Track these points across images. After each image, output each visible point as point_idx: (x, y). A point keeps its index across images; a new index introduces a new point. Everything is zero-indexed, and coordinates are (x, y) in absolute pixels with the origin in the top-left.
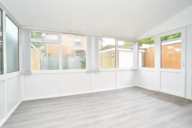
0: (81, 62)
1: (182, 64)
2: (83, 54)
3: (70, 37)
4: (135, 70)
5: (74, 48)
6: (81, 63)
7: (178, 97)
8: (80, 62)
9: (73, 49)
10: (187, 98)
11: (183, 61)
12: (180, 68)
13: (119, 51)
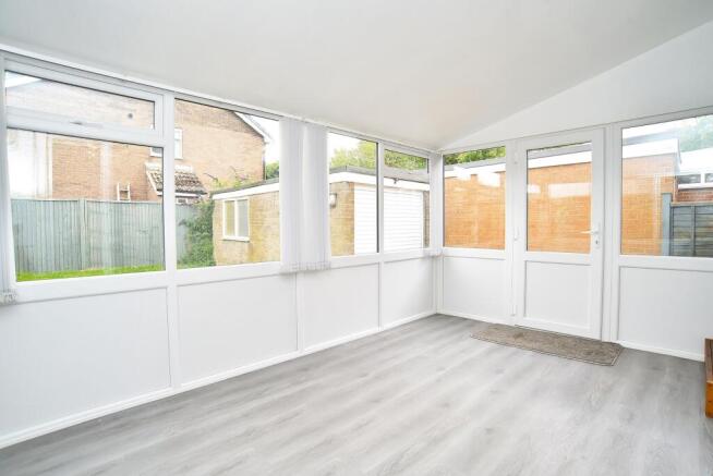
0: (184, 223)
1: (593, 239)
2: (196, 192)
3: (130, 116)
4: (433, 257)
5: (148, 164)
6: (188, 229)
7: (581, 339)
8: (180, 224)
9: (145, 168)
10: (606, 339)
11: (597, 230)
12: (587, 250)
13: (356, 187)
